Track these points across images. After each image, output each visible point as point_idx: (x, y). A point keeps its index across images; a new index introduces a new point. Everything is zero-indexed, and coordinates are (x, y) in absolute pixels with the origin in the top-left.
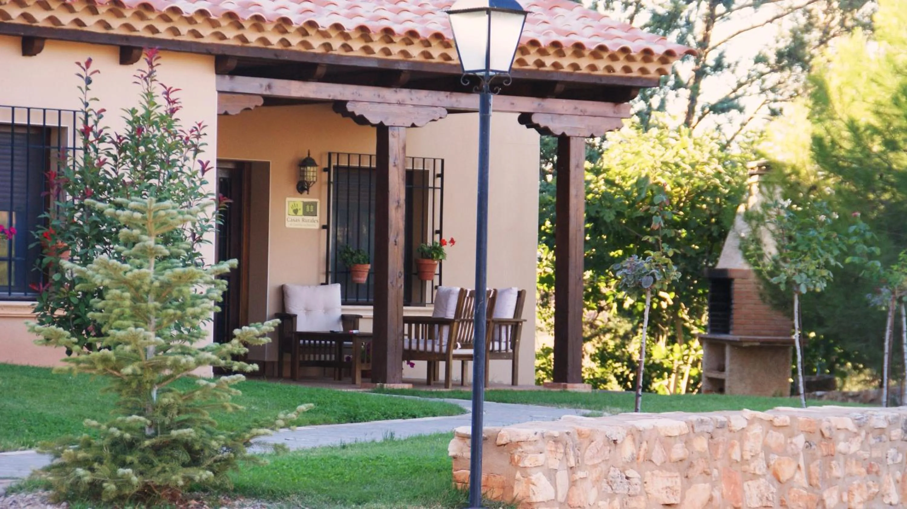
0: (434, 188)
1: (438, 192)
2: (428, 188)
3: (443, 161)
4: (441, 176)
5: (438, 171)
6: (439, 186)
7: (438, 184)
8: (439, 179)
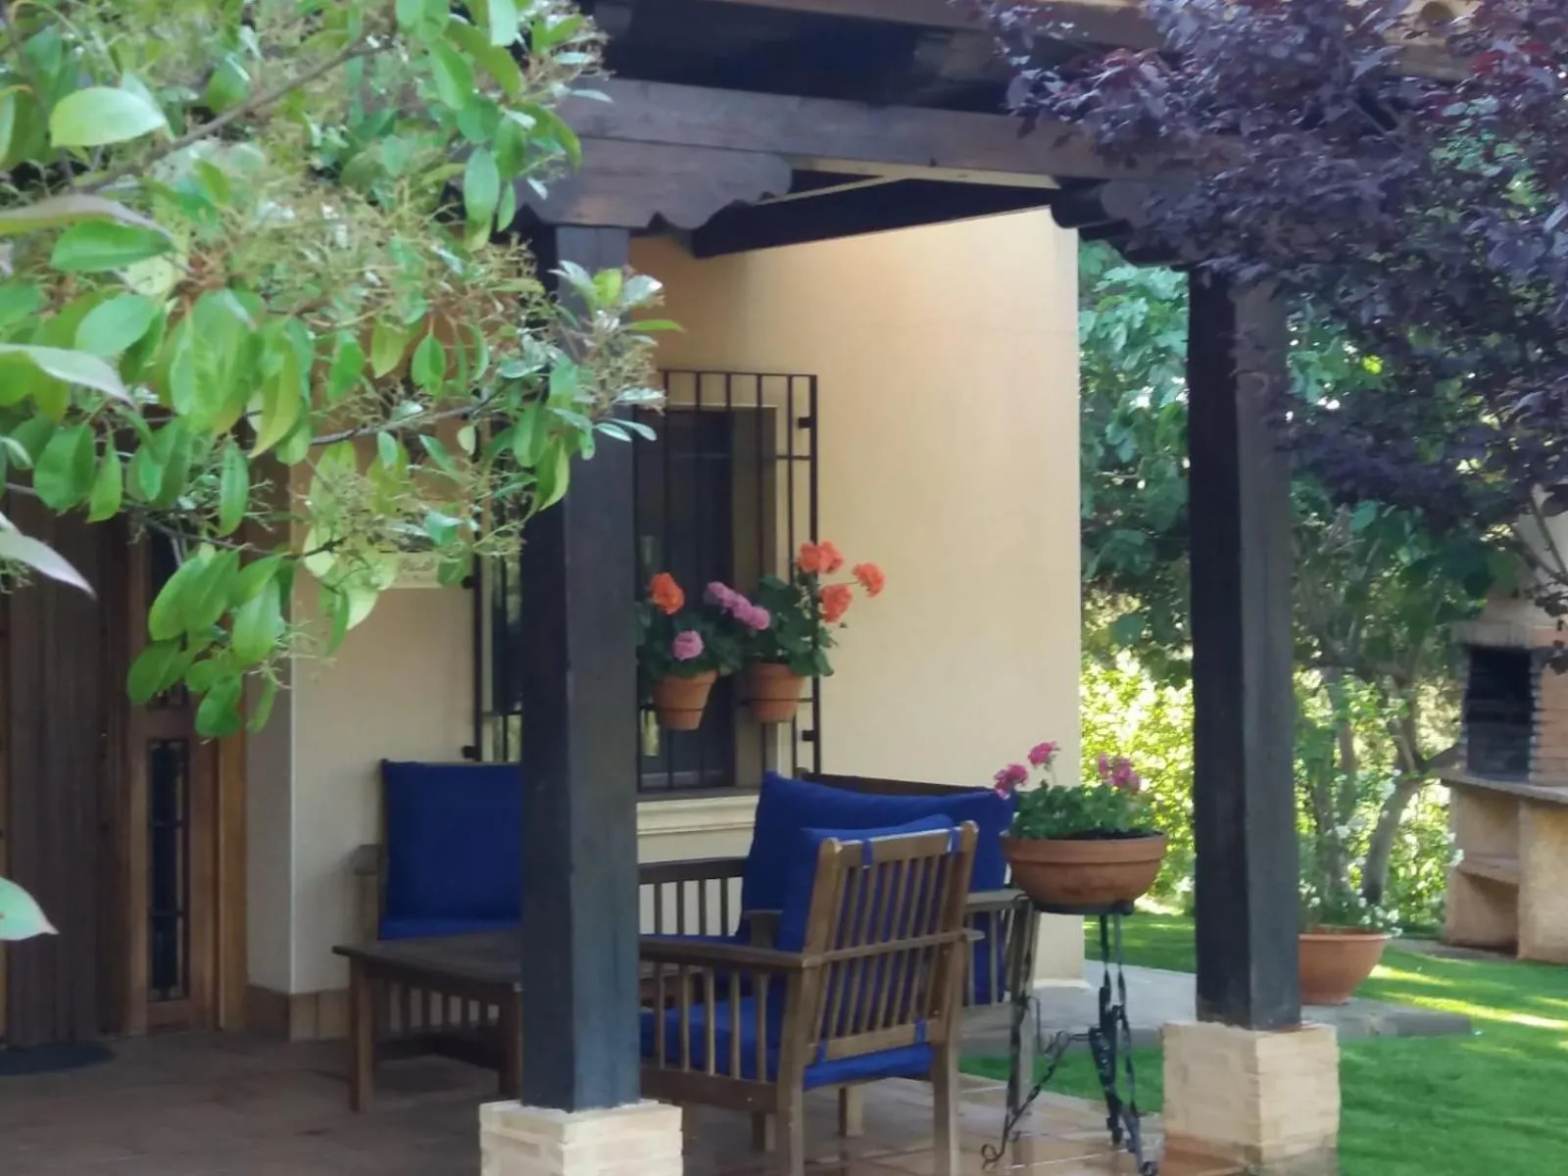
0: (790, 457)
1: (802, 469)
2: (773, 459)
3: (813, 380)
4: (810, 422)
5: (802, 410)
6: (806, 452)
7: (802, 446)
8: (806, 432)
